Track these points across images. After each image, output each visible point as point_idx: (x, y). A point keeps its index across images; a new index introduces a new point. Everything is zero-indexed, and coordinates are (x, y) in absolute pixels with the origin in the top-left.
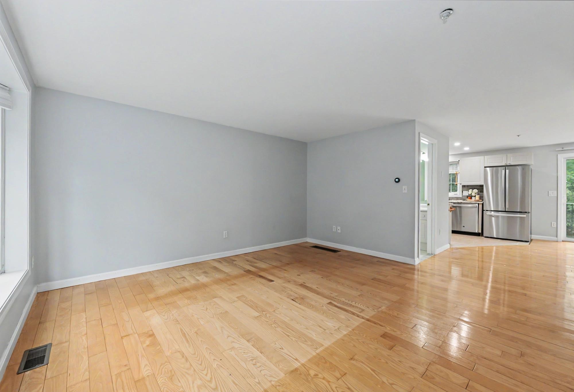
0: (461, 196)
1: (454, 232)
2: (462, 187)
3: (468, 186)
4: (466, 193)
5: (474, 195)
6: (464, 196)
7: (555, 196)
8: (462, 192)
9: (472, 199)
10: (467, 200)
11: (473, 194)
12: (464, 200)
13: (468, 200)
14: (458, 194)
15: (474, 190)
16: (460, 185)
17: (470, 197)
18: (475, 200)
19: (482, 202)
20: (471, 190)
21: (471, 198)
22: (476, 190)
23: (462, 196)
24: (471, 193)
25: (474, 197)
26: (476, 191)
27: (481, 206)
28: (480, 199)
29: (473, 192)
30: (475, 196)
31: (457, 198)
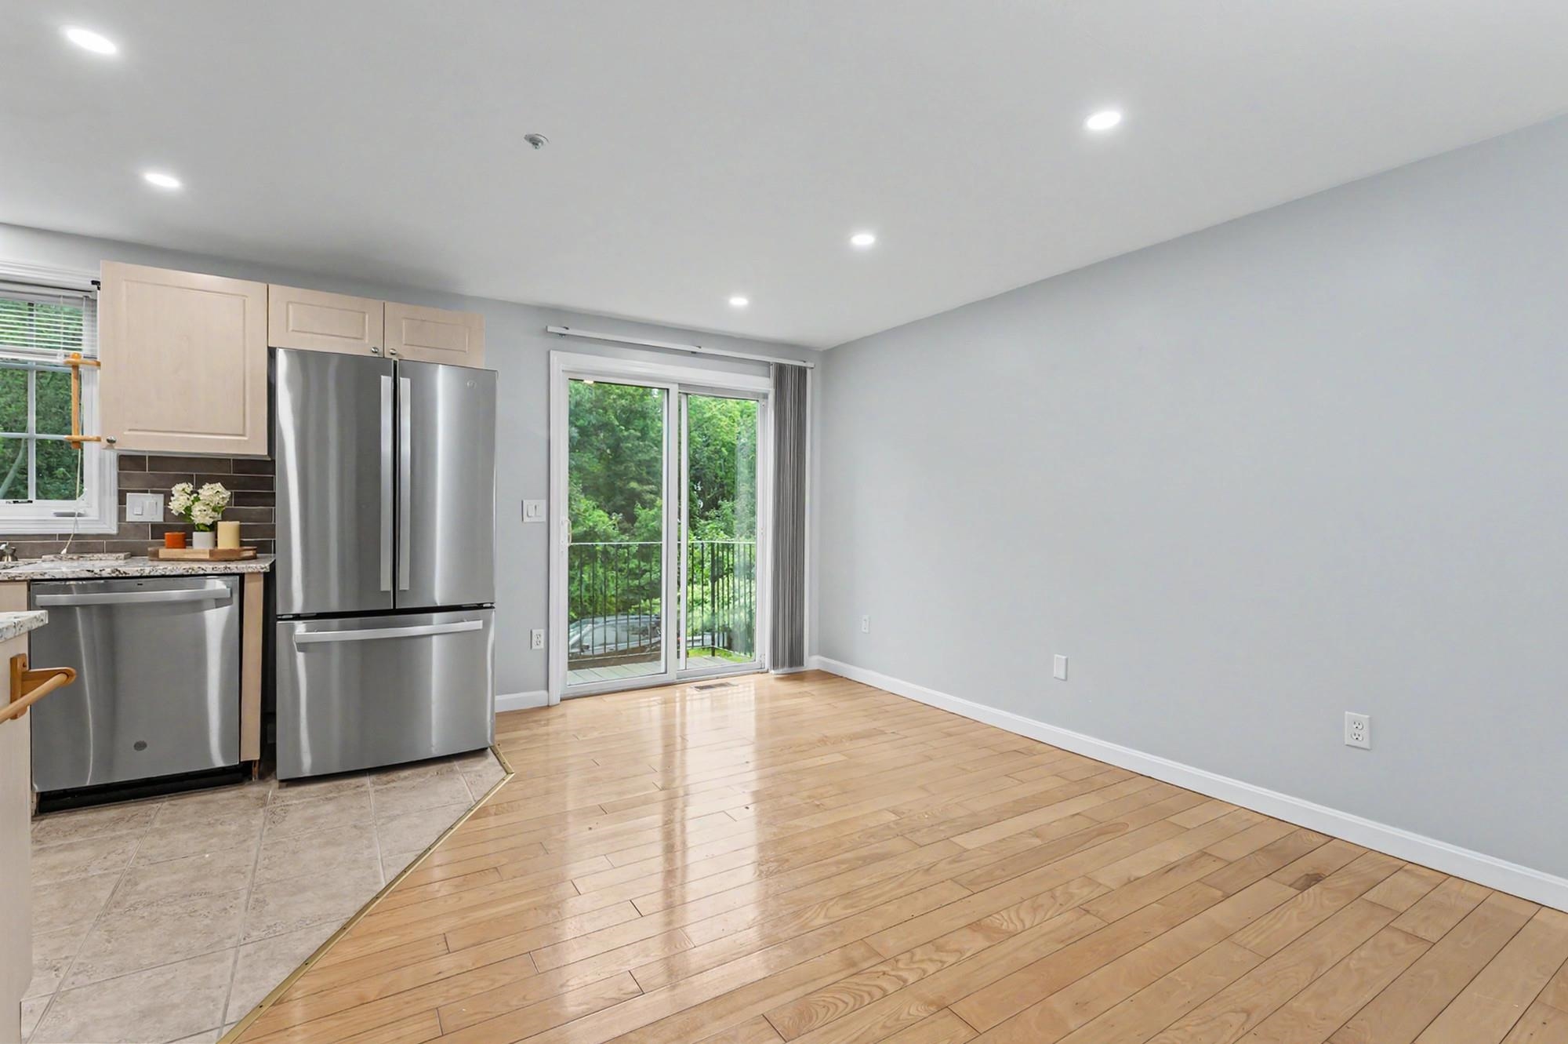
0: (114, 531)
1: (49, 803)
2: (121, 467)
3: (160, 462)
4: (145, 508)
5: (209, 521)
6: (138, 526)
7: (543, 522)
8: (122, 501)
9: (191, 544)
10: (155, 556)
11: (201, 515)
12: (133, 555)
13: (164, 552)
14: (93, 513)
15: (206, 486)
16: (108, 452)
17: (180, 530)
18: (212, 553)
19: (263, 565)
20: (189, 487)
21: (186, 542)
22: (218, 486)
23: (119, 527)
24: (188, 509)
25: (208, 535)
26: (214, 493)
27: (255, 590)
28: (242, 544)
29: (197, 499)
30: (213, 527)
31: (83, 545)
